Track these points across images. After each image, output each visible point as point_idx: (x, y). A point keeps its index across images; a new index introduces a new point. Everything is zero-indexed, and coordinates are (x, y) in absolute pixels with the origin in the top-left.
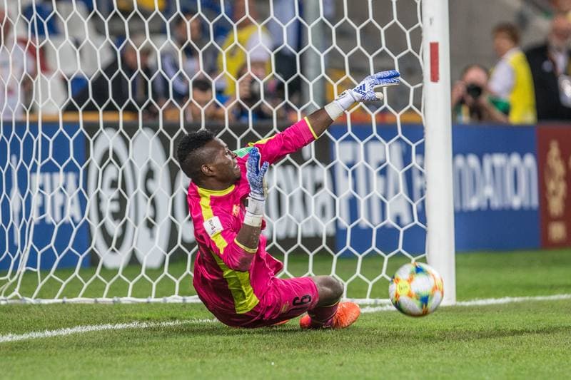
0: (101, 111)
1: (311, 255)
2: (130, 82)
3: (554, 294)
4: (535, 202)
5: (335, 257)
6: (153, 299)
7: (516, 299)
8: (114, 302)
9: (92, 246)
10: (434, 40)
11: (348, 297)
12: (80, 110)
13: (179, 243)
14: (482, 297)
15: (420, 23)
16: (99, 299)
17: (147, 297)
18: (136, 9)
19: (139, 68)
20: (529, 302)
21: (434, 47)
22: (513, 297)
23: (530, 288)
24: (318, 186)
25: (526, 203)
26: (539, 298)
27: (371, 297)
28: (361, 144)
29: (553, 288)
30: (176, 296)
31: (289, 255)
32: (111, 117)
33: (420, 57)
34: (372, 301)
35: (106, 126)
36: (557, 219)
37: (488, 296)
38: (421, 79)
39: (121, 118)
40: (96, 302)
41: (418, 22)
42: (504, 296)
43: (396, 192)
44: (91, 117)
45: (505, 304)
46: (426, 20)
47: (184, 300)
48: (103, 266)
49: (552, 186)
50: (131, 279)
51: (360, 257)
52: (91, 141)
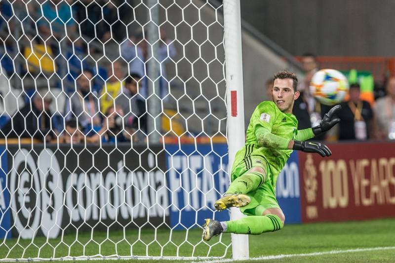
0: (19, 137)
1: (156, 229)
2: (38, 119)
3: (312, 252)
4: (297, 194)
5: (172, 230)
6: (54, 259)
7: (287, 256)
8: (28, 260)
9: (14, 225)
10: (234, 90)
11: (179, 256)
12: (6, 137)
13: (71, 222)
14: (265, 254)
15: (224, 79)
16: (19, 259)
17: (50, 257)
18: (41, 72)
19: (44, 110)
20: (296, 257)
21: (234, 94)
22: (286, 254)
23: (296, 249)
24: (158, 185)
25: (292, 194)
26: (303, 255)
27: (194, 256)
28: (188, 157)
29: (311, 248)
30: (69, 256)
31: (141, 229)
32: (26, 142)
33: (225, 101)
34: (196, 258)
35: (23, 147)
36: (312, 204)
37: (270, 254)
38: (225, 115)
39: (32, 142)
40: (17, 260)
41: (223, 78)
42: (280, 254)
43: (209, 189)
44: (13, 142)
45: (281, 259)
46: (228, 77)
47: (74, 259)
48: (21, 238)
49: (308, 183)
50: (40, 245)
51: (188, 230)
52: (13, 157)
